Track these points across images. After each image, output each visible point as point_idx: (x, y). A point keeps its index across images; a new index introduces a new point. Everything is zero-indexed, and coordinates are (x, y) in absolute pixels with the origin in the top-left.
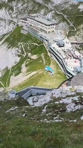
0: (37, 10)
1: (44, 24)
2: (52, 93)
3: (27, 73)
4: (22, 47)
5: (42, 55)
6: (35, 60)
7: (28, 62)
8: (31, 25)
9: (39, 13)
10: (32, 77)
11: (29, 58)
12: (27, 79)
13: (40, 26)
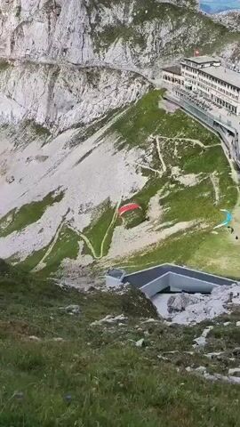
0: (215, 44)
1: (229, 85)
2: (231, 294)
3: (162, 222)
4: (158, 147)
5: (214, 177)
6: (189, 189)
7: (168, 193)
8: (191, 88)
9: (218, 53)
10: (176, 239)
11: (172, 182)
12: (161, 241)
13: (216, 91)
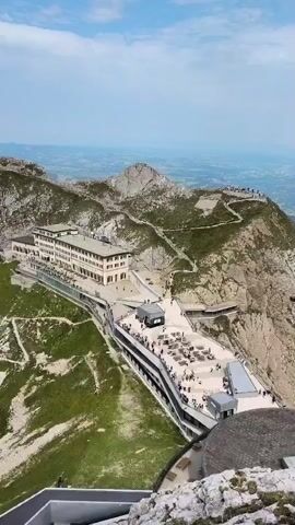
1: (90, 253)
4: (16, 332)
5: (90, 359)
6: (60, 379)
7: (34, 389)
8: (48, 259)
9: (74, 221)
11: (39, 372)
13: (77, 261)
